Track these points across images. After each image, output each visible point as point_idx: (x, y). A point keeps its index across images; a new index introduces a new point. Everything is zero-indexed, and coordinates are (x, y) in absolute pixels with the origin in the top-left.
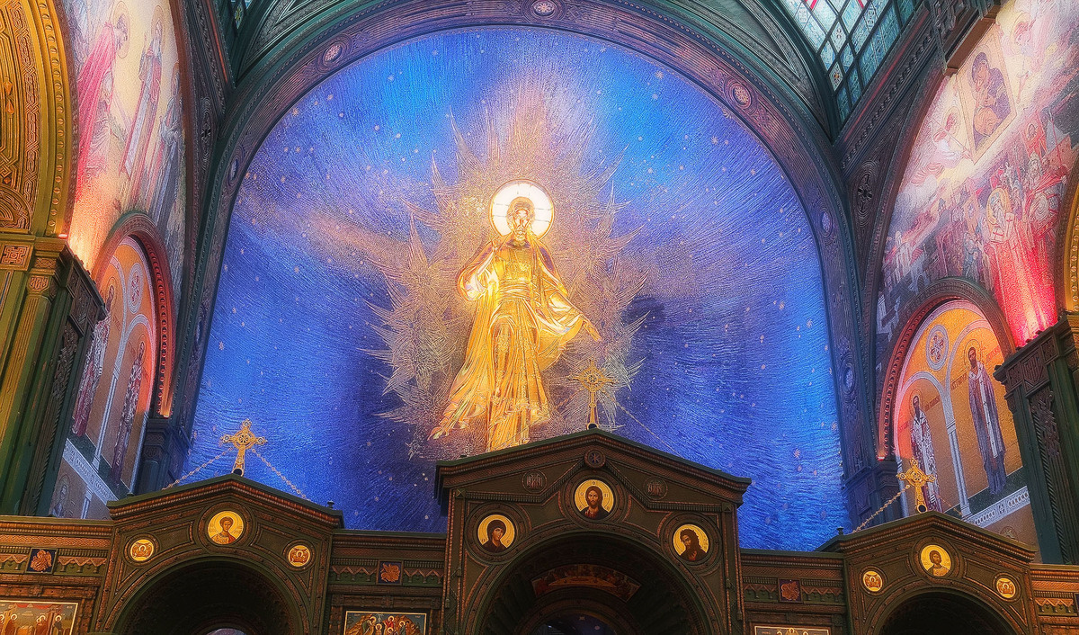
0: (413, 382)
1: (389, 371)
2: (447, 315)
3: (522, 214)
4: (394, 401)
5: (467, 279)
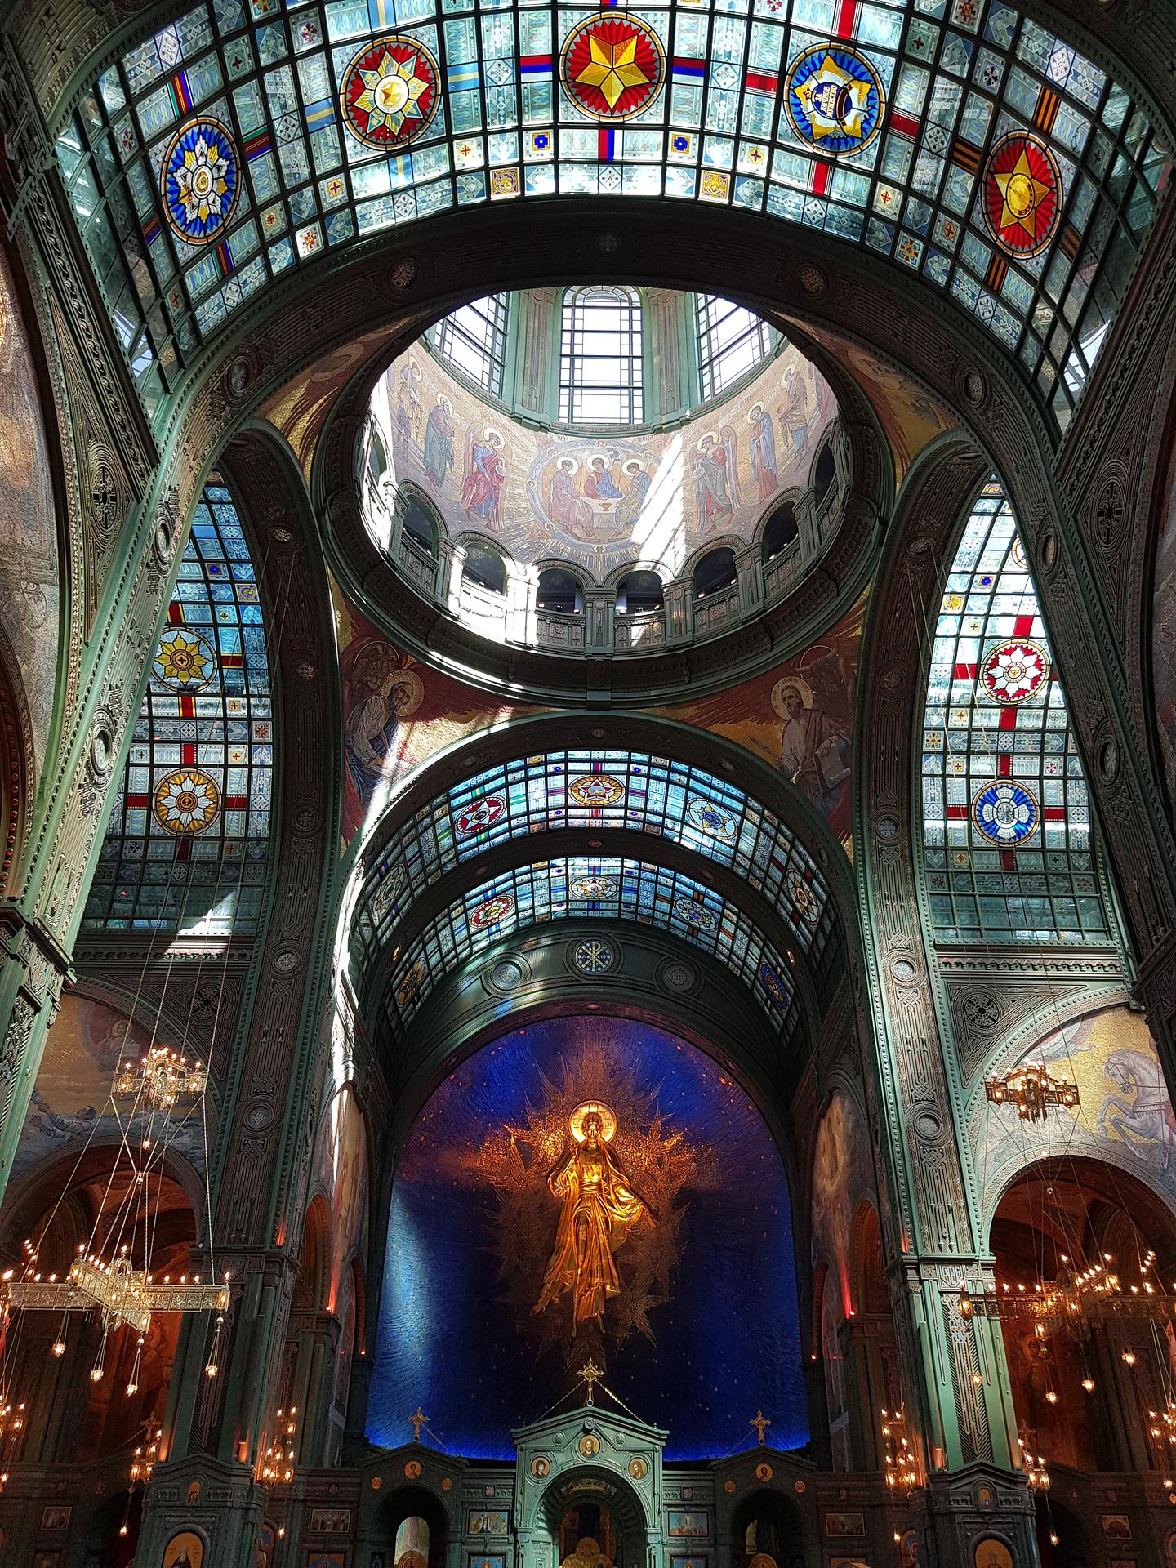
0: (517, 1269)
1: (500, 1263)
2: (541, 1208)
3: (593, 1127)
4: (504, 1287)
5: (554, 1179)
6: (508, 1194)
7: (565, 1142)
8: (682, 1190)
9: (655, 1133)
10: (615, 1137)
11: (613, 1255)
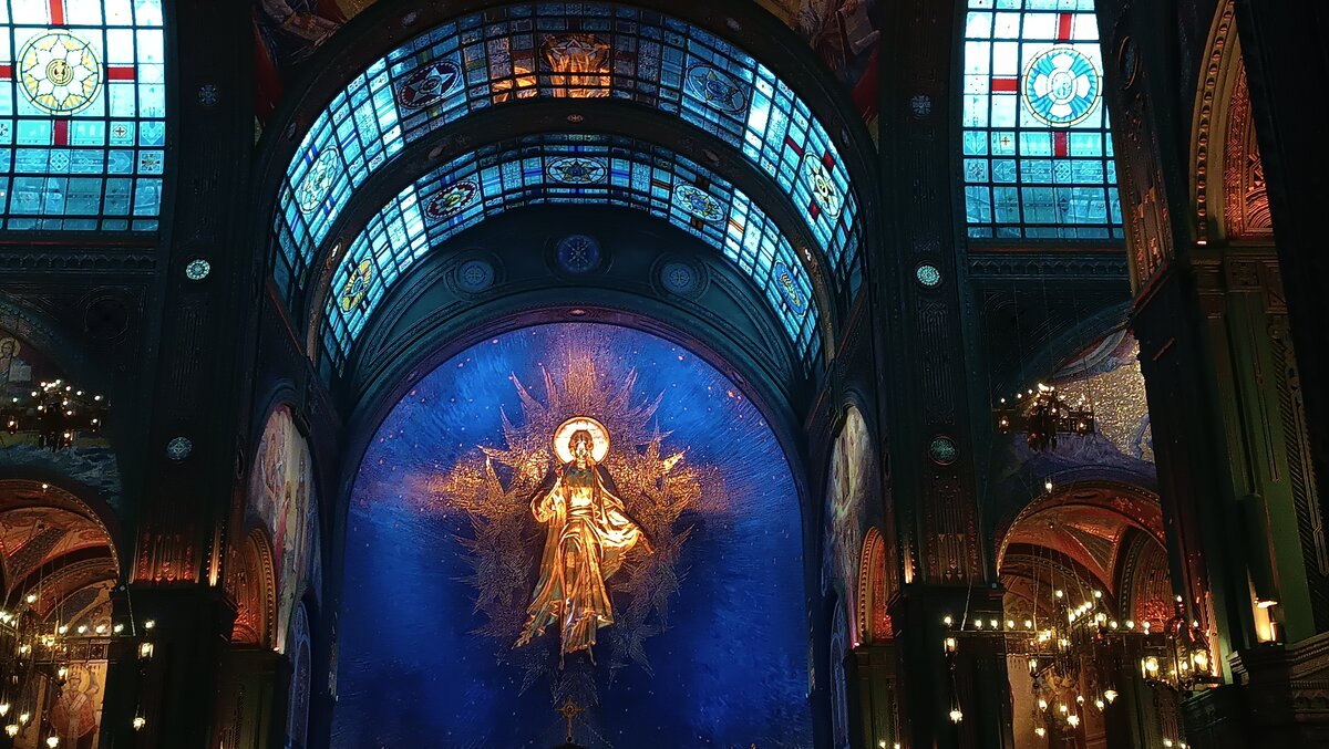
0: (497, 599)
1: (476, 594)
2: (524, 535)
3: (581, 445)
4: (482, 619)
5: (538, 503)
6: (484, 519)
7: (550, 462)
8: (684, 513)
9: (652, 452)
10: (608, 456)
11: (605, 583)
